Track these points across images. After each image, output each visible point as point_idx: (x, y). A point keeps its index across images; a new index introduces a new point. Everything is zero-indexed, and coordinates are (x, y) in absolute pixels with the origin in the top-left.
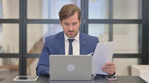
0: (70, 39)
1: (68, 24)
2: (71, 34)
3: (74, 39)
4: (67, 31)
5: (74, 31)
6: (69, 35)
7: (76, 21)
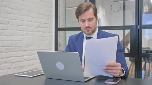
0: (87, 36)
1: (84, 21)
2: (88, 31)
3: (91, 36)
4: (84, 28)
5: (91, 28)
6: (87, 32)
7: (92, 17)
